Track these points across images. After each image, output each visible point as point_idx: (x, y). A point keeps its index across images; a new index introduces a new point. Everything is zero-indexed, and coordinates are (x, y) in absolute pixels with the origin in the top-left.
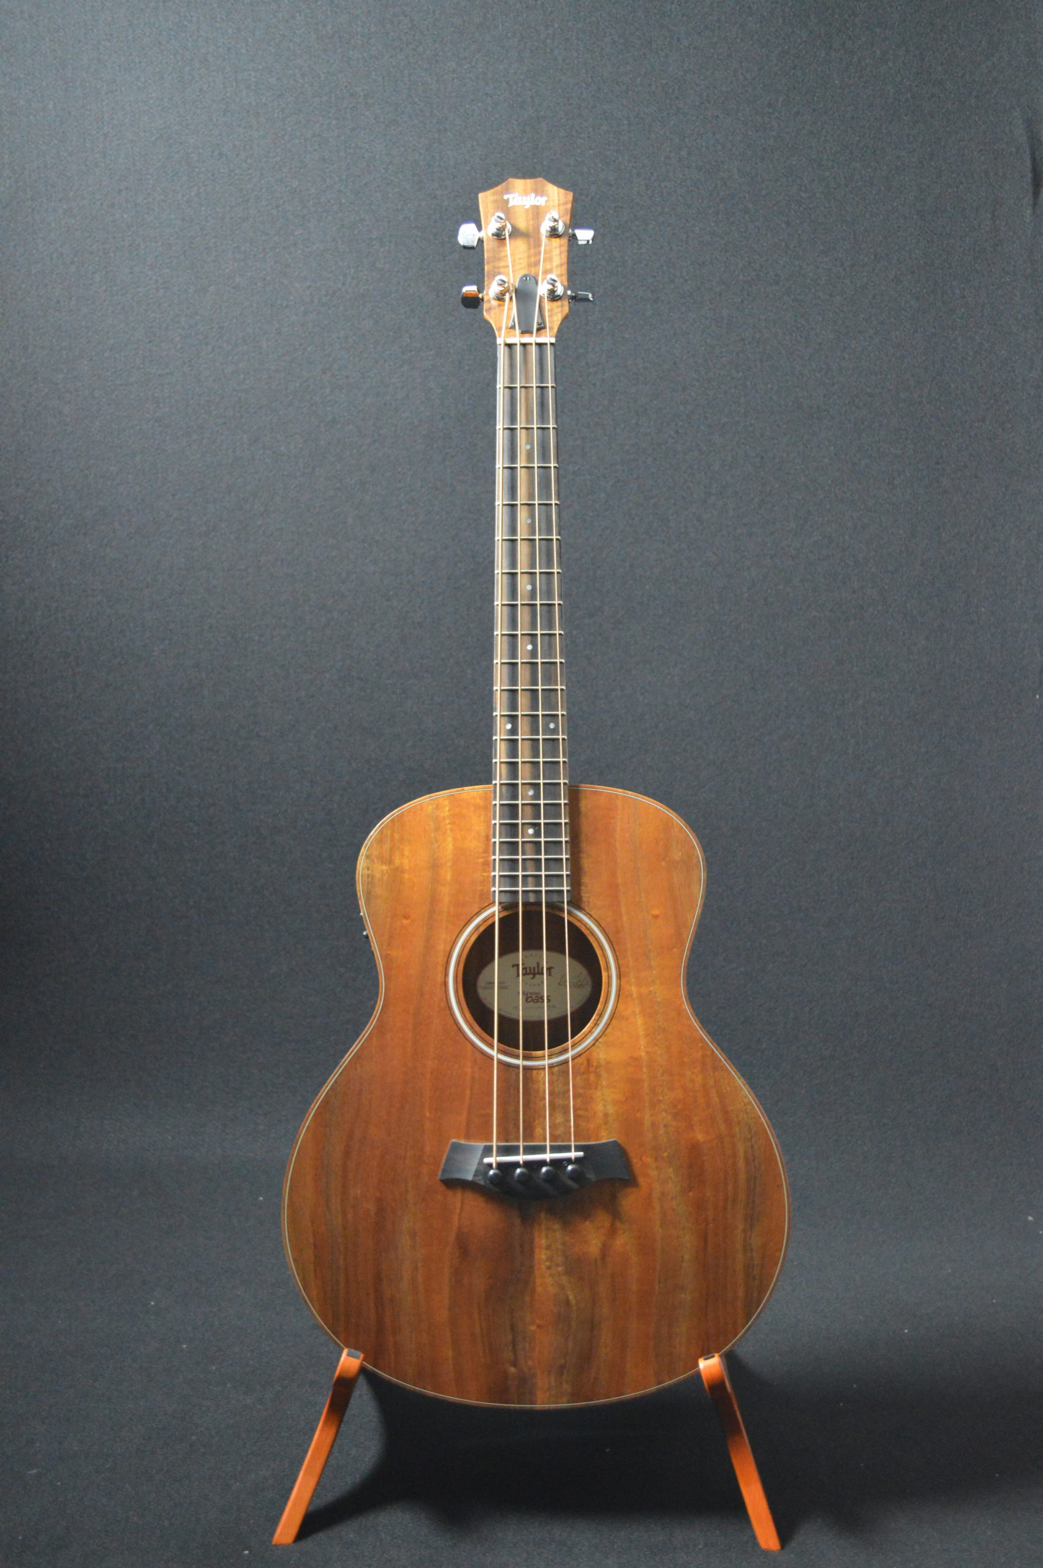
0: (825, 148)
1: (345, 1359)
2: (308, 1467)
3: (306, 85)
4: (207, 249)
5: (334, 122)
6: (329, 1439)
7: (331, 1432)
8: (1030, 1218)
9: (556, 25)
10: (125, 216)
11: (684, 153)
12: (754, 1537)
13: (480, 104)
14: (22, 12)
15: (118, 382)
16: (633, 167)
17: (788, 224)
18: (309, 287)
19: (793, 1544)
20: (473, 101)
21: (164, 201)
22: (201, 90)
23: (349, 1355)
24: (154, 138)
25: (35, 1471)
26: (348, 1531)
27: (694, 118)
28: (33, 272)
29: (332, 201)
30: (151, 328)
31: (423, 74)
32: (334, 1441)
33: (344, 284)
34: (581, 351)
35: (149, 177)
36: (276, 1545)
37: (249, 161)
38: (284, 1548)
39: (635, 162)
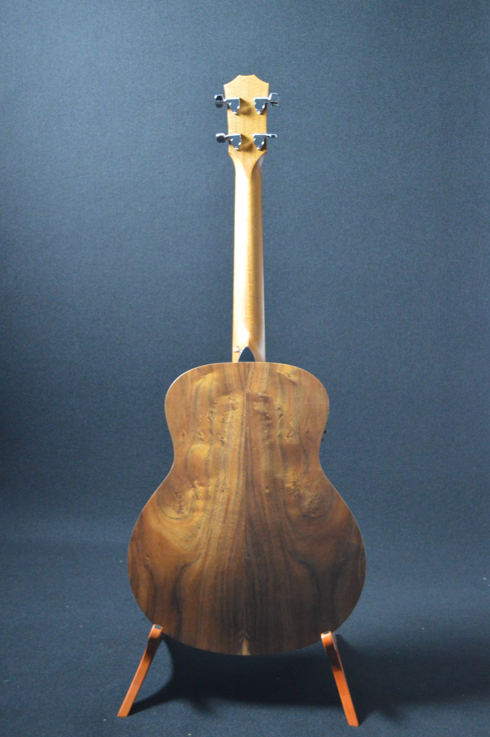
0: (396, 73)
1: (154, 630)
2: (135, 681)
3: (155, 40)
4: (106, 115)
5: (167, 57)
6: (146, 668)
7: (147, 665)
8: (485, 579)
9: (272, 14)
10: (69, 99)
11: (330, 75)
12: (346, 720)
13: (235, 50)
14: (23, 4)
15: (63, 177)
16: (306, 81)
17: (378, 108)
18: (154, 134)
19: (364, 723)
20: (232, 48)
21: (87, 93)
22: (105, 41)
23: (156, 627)
24: (83, 63)
25: (8, 681)
26: (153, 711)
27: (335, 59)
28: (25, 124)
29: (166, 94)
30: (79, 152)
31: (209, 36)
32: (148, 669)
33: (170, 133)
34: (281, 166)
35: (80, 81)
36: (119, 717)
37: (127, 75)
38: (122, 718)
39: (308, 79)
